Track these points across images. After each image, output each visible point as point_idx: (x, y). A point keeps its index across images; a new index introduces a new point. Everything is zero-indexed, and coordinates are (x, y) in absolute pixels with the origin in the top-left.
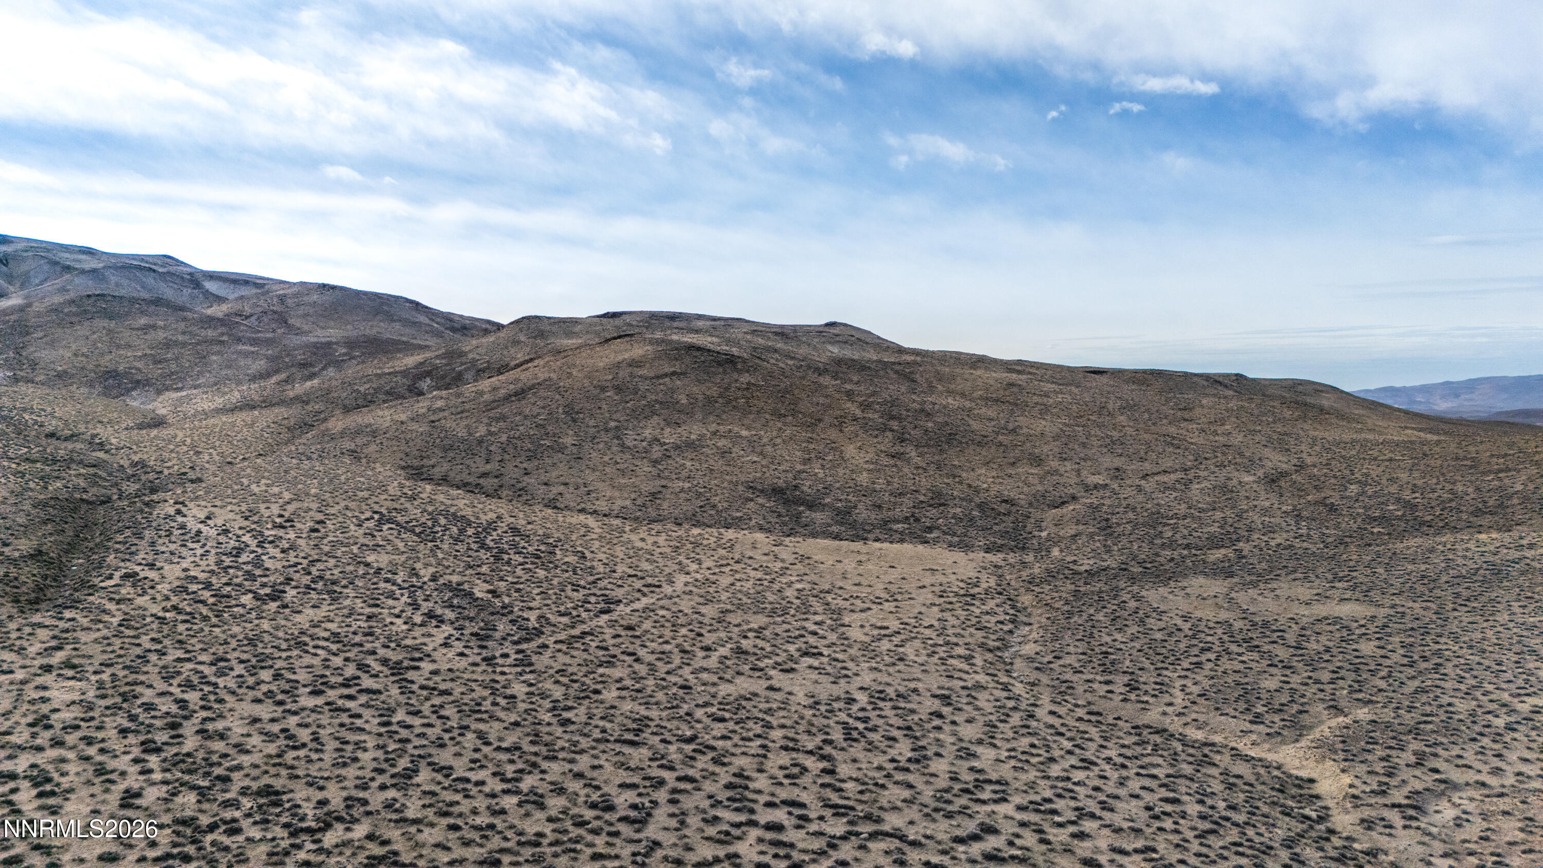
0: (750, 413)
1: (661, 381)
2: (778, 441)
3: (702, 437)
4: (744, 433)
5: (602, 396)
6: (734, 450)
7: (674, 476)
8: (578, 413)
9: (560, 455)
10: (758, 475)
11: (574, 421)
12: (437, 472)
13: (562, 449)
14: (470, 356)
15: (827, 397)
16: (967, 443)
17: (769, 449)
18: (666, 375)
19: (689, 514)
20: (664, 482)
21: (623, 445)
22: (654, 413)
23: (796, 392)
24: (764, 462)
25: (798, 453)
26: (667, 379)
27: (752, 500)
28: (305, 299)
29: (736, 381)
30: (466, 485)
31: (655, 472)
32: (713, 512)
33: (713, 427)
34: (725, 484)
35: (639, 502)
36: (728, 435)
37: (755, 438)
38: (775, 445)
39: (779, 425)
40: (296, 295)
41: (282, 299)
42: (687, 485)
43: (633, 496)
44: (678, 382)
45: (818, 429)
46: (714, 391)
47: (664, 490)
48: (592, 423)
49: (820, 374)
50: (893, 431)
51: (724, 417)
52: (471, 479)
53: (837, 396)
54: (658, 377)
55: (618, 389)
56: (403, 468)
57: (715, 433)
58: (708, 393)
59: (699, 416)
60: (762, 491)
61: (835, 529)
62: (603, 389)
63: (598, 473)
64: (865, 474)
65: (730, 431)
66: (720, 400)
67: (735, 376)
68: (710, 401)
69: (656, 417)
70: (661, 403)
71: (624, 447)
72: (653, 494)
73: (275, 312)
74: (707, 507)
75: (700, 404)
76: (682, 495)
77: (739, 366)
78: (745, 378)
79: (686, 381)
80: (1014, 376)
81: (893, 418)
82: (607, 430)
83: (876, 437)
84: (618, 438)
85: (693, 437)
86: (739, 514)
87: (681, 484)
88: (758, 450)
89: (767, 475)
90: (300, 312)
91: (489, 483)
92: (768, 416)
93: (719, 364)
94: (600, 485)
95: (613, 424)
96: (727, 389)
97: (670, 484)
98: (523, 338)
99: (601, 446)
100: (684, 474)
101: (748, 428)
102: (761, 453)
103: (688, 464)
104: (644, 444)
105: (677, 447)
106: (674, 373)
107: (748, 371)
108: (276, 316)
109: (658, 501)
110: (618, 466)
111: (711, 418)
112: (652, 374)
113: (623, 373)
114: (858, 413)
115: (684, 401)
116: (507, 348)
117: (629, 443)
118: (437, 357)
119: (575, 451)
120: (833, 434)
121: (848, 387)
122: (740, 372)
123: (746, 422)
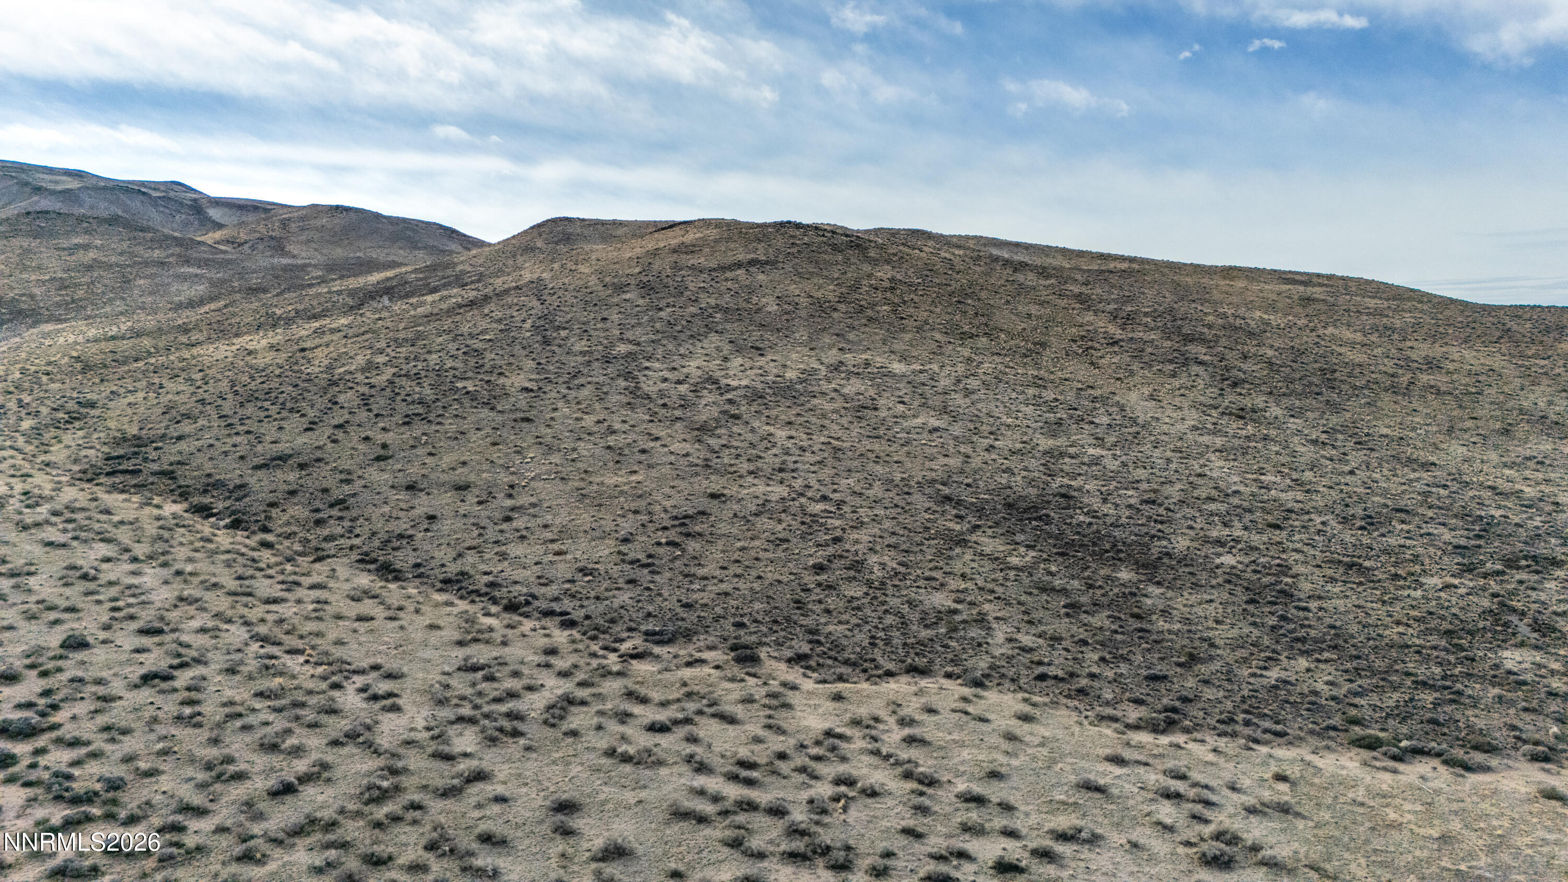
0: (903, 330)
1: (729, 274)
2: (973, 383)
3: (808, 375)
4: (898, 367)
5: (616, 300)
6: (882, 402)
7: (745, 467)
8: (559, 328)
9: (485, 413)
10: (954, 462)
11: (546, 342)
14: (459, 268)
15: (1042, 304)
16: (1366, 387)
17: (958, 400)
18: (739, 265)
19: (784, 598)
20: (716, 484)
21: (634, 392)
22: (709, 328)
23: (983, 295)
24: (957, 430)
25: (1029, 410)
26: (739, 272)
27: (962, 542)
28: (313, 222)
29: (870, 276)
31: (698, 453)
32: (855, 591)
33: (832, 356)
34: (877, 490)
35: (636, 551)
36: (863, 371)
37: (923, 378)
38: (968, 393)
39: (966, 352)
40: (302, 219)
41: (285, 224)
42: (778, 491)
43: (627, 526)
44: (761, 277)
45: (1045, 361)
46: (829, 292)
47: (713, 506)
48: (580, 346)
49: (1015, 270)
50: (1201, 363)
51: (852, 336)
53: (1063, 303)
54: (723, 268)
55: (647, 288)
57: (836, 368)
58: (819, 294)
59: (802, 334)
60: (980, 511)
62: (620, 288)
63: (556, 458)
65: (867, 364)
66: (842, 307)
67: (866, 268)
68: (822, 308)
69: (714, 337)
70: (726, 310)
71: (636, 395)
72: (682, 520)
73: (272, 238)
74: (837, 572)
75: (803, 313)
76: (764, 523)
77: (872, 253)
78: (884, 273)
79: (776, 275)
81: (1189, 339)
82: (608, 360)
83: (1174, 375)
84: (628, 376)
85: (790, 375)
86: (941, 600)
87: (761, 489)
88: (936, 401)
89: (976, 462)
90: (304, 238)
92: (938, 336)
93: (836, 248)
94: (547, 490)
95: (622, 348)
96: (855, 287)
97: (732, 490)
99: (585, 392)
100: (770, 460)
101: (903, 358)
102: (944, 410)
103: (781, 434)
104: (683, 388)
105: (755, 396)
106: (752, 262)
107: (888, 262)
108: (273, 243)
109: (693, 546)
110: (611, 440)
111: (827, 339)
112: (713, 264)
113: (662, 265)
114: (1112, 329)
115: (773, 308)
117: (649, 387)
118: (415, 271)
119: (523, 404)
120: (1080, 371)
121: (1076, 289)
122: (875, 262)
123: (898, 346)
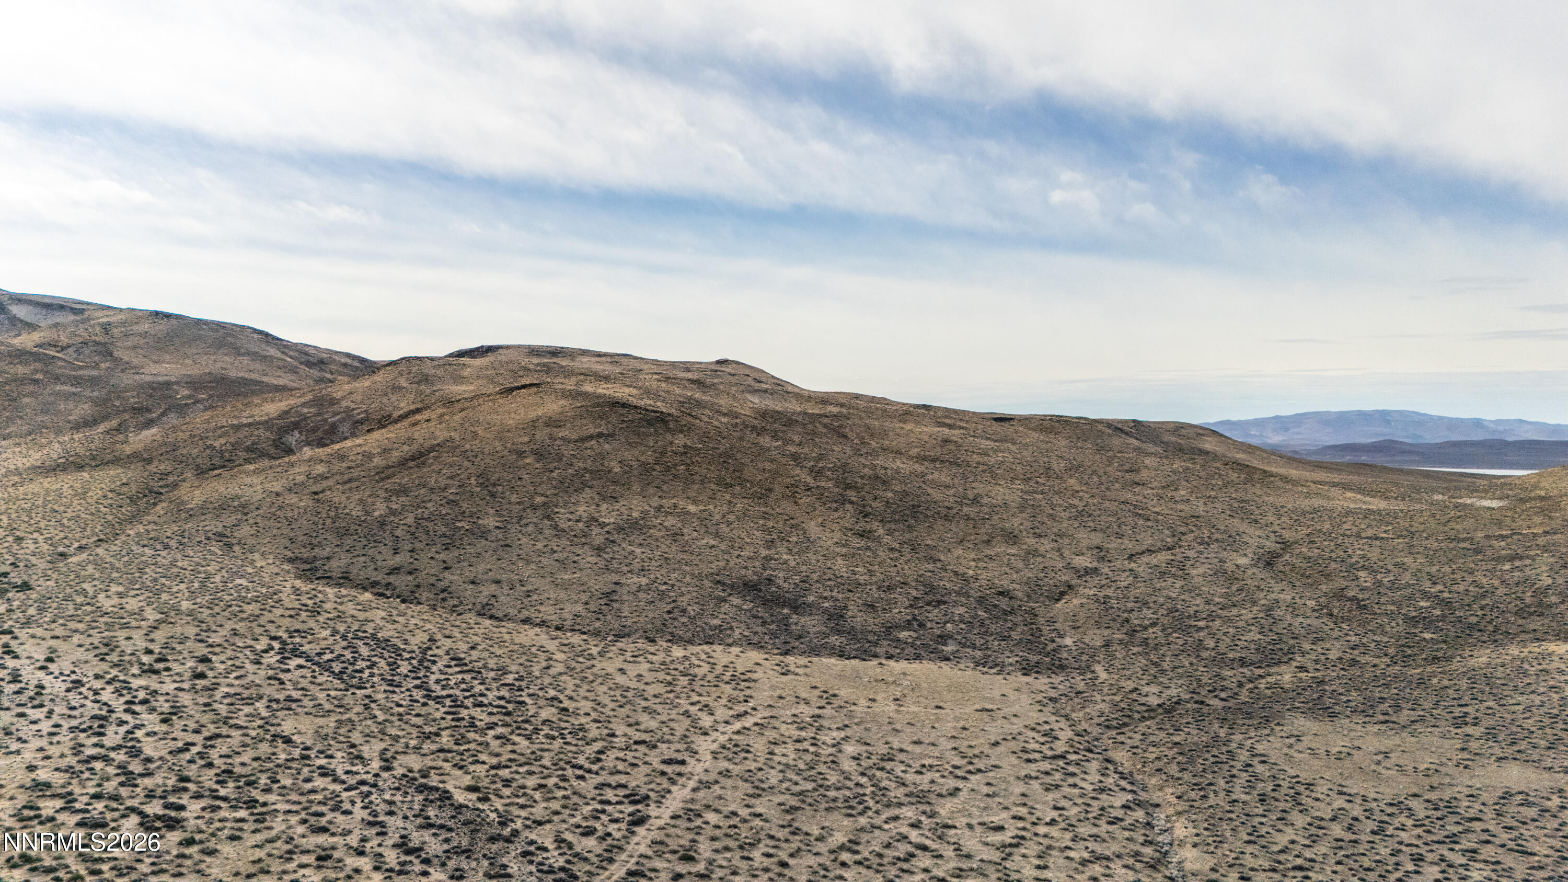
0: (693, 483)
1: (587, 445)
2: (732, 517)
3: (644, 513)
4: (692, 508)
5: (521, 463)
6: (685, 531)
7: (625, 569)
8: (494, 485)
9: (484, 542)
10: (722, 564)
11: (493, 495)
12: (336, 566)
13: (484, 534)
14: (344, 404)
15: (772, 461)
16: (933, 516)
17: (724, 528)
18: (591, 437)
19: (658, 623)
20: (615, 578)
21: (555, 527)
22: (585, 485)
23: (739, 456)
24: (723, 546)
25: (758, 534)
26: (593, 442)
27: (725, 601)
28: (135, 328)
29: (671, 443)
30: (375, 584)
31: (602, 564)
32: (685, 620)
33: (655, 501)
34: (688, 579)
35: (592, 607)
36: (674, 511)
37: (705, 515)
38: (729, 524)
39: (728, 497)
40: (123, 323)
41: (106, 328)
42: (644, 581)
43: (584, 598)
44: (607, 446)
45: (771, 501)
46: (649, 457)
47: (617, 588)
48: (514, 498)
49: (758, 434)
50: (852, 503)
51: (664, 488)
52: (379, 577)
53: (784, 460)
54: (583, 440)
55: (539, 455)
56: (291, 561)
57: (659, 509)
58: (643, 459)
59: (636, 487)
60: (732, 587)
61: (835, 640)
62: (521, 454)
63: (533, 566)
64: (840, 561)
65: (675, 506)
66: (657, 467)
67: (669, 437)
68: (646, 469)
69: (587, 490)
70: (591, 472)
71: (559, 532)
72: (607, 595)
73: (97, 343)
74: (676, 613)
75: (636, 472)
76: (641, 595)
77: (672, 425)
78: (680, 440)
79: (615, 444)
80: (946, 430)
81: (848, 487)
82: (534, 508)
83: (836, 510)
84: (548, 517)
85: (635, 514)
86: (716, 622)
87: (636, 580)
88: (712, 530)
89: (732, 564)
90: (130, 344)
91: (402, 581)
92: (713, 486)
93: (650, 423)
94: (537, 582)
95: (539, 500)
96: (663, 453)
97: (623, 581)
98: (404, 383)
99: (530, 528)
100: (636, 565)
101: (695, 502)
102: (717, 535)
103: (638, 551)
104: (581, 525)
105: (620, 529)
106: (600, 435)
107: (681, 432)
108: (99, 348)
109: (615, 605)
110: (556, 556)
111: (651, 490)
112: (575, 437)
113: (542, 434)
114: (809, 480)
115: (617, 470)
116: (386, 394)
117: (563, 525)
118: (304, 405)
119: (500, 536)
120: (787, 507)
121: (792, 449)
122: (673, 432)
123: (692, 494)
